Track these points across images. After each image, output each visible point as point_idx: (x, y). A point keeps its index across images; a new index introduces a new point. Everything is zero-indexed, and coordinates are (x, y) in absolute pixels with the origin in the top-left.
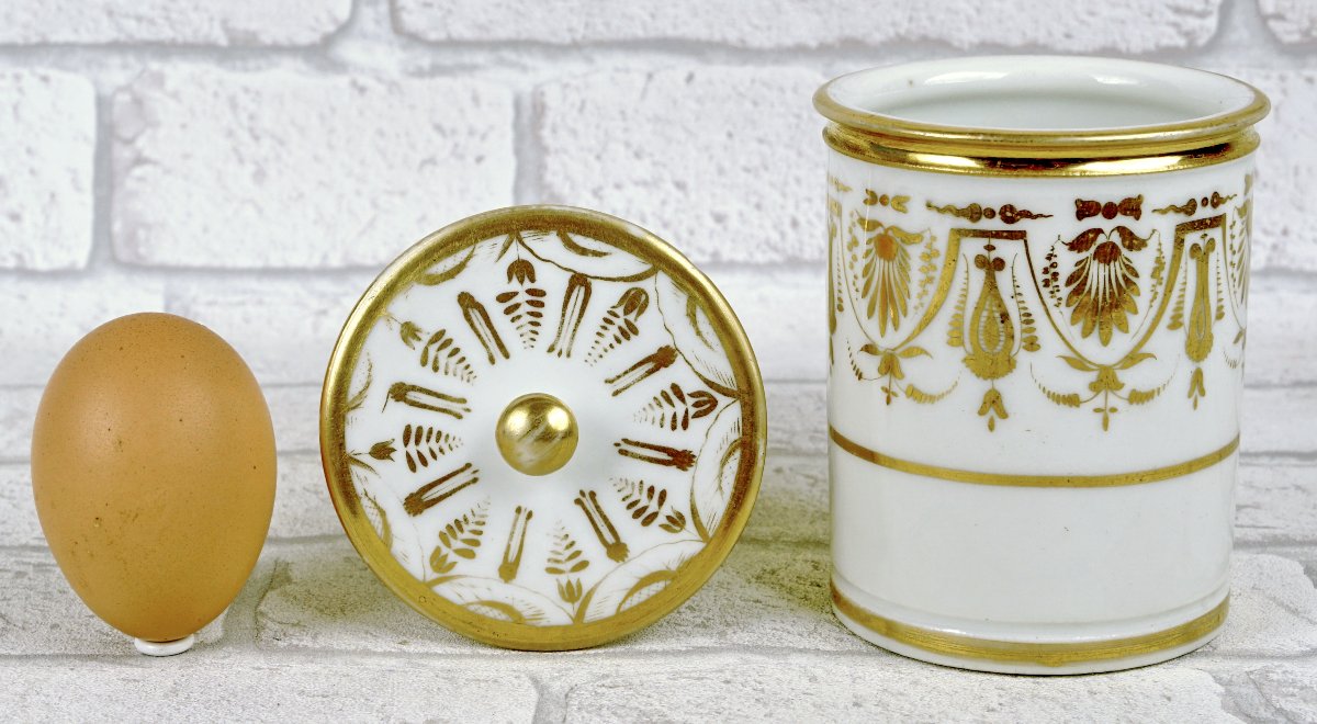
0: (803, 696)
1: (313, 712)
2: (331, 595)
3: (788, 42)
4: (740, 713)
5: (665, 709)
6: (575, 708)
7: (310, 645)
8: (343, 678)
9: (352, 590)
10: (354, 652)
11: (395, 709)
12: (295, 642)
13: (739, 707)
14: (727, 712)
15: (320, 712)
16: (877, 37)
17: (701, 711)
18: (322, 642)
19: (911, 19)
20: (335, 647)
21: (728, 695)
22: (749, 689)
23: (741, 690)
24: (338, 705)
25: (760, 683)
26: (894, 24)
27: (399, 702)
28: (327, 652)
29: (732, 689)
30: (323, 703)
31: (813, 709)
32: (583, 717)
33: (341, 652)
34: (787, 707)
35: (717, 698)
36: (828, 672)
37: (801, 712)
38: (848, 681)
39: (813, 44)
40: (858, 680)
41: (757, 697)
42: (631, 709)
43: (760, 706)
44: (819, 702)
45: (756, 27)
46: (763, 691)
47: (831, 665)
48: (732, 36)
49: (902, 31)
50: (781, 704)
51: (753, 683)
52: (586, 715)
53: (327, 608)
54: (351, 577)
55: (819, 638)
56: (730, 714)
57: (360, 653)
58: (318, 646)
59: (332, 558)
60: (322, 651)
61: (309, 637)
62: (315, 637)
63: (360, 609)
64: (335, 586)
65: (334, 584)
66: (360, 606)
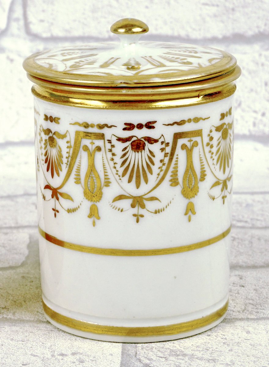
0: (245, 341)
1: (19, 348)
2: (18, 294)
3: (209, 35)
4: (217, 349)
5: (182, 349)
6: (140, 348)
7: (13, 318)
8: (31, 333)
9: (28, 292)
11: (57, 348)
12: (5, 316)
13: (217, 346)
14: (211, 349)
15: (22, 348)
16: (250, 33)
17: (199, 349)
18: (17, 316)
19: (266, 25)
20: (24, 318)
21: (210, 342)
22: (219, 338)
23: (216, 339)
24: (30, 345)
25: (224, 335)
26: (258, 27)
27: (58, 344)
28: (21, 321)
29: (211, 338)
30: (23, 344)
31: (250, 347)
32: (145, 352)
33: (28, 321)
34: (238, 346)
35: (205, 343)
36: (255, 329)
37: (245, 348)
38: (264, 332)
39: (220, 36)
41: (224, 342)
42: (166, 349)
43: (226, 346)
44: (253, 343)
45: (194, 29)
46: (226, 339)
47: (255, 325)
48: (183, 33)
49: (262, 30)
50: (235, 345)
51: (221, 336)
52: (145, 351)
53: (17, 300)
54: (26, 285)
55: (248, 313)
56: (213, 350)
57: (36, 321)
58: (16, 318)
59: (16, 277)
60: (18, 320)
61: (11, 314)
62: (14, 314)
63: (32, 301)
64: (19, 290)
65: (19, 289)
66: (32, 300)
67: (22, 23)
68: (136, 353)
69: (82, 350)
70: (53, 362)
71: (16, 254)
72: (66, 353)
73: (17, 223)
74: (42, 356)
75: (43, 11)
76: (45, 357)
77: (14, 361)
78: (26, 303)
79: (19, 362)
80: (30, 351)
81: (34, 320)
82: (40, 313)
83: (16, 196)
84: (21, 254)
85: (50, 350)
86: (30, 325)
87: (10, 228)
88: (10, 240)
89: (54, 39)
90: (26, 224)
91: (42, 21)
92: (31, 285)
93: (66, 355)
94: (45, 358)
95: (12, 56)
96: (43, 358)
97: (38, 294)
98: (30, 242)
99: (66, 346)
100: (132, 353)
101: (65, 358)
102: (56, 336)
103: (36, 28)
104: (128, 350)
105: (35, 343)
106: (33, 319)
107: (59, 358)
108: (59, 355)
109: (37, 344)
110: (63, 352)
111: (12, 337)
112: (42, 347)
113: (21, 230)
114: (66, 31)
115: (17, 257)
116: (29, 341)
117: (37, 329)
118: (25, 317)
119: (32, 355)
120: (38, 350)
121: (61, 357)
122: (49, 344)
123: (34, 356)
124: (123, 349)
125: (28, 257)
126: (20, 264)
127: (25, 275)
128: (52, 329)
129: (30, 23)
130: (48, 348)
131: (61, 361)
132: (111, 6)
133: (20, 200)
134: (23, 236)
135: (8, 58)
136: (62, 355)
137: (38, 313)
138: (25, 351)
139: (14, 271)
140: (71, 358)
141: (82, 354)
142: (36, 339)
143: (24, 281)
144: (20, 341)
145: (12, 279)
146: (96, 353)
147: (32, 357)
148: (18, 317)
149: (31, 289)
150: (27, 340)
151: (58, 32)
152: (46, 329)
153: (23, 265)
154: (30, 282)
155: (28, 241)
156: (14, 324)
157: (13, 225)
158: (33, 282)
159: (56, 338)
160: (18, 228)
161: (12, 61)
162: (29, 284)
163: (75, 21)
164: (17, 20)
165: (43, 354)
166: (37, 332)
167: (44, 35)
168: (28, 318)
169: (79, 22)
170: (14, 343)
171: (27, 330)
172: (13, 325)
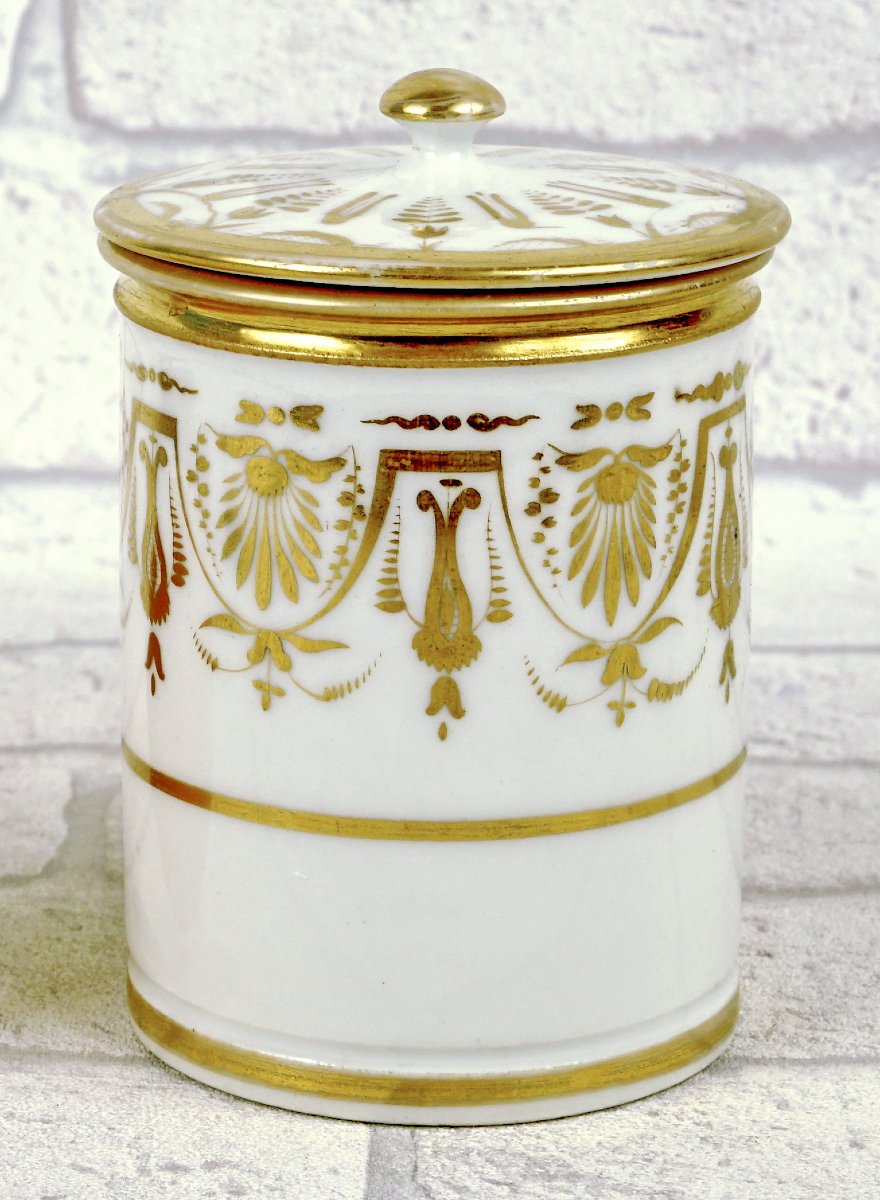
0: (771, 1133)
1: (32, 1145)
2: (31, 967)
3: (669, 132)
4: (680, 1160)
5: (566, 1157)
6: (429, 1152)
7: (13, 1043)
8: (71, 1096)
9: (63, 961)
10: (80, 1056)
11: (155, 1144)
13: (678, 1150)
14: (660, 1159)
15: (42, 1144)
16: (804, 127)
17: (621, 1157)
18: (29, 1039)
19: (855, 100)
20: (51, 1047)
21: (657, 1133)
22: (688, 1122)
23: (677, 1126)
24: (68, 1135)
25: (703, 1113)
26: (830, 107)
27: (160, 1133)
28: (39, 1055)
29: (662, 1123)
30: (44, 1131)
31: (789, 1152)
32: (443, 1165)
33: (64, 1056)
34: (750, 1149)
35: (642, 1137)
36: (804, 1093)
37: (772, 1156)
38: (836, 1106)
39: (706, 136)
40: (851, 1105)
41: (702, 1135)
42: (514, 1155)
43: (709, 1148)
44: (797, 1141)
45: (621, 111)
46: (709, 1125)
47: (806, 1081)
48: (584, 124)
49: (842, 117)
50: (739, 1145)
51: (694, 1115)
52: (445, 1160)
53: (29, 987)
54: (59, 940)
55: (782, 1040)
56: (665, 1162)
57: (90, 1056)
58: (23, 1046)
59: (26, 911)
60: (31, 1053)
61: (8, 1033)
62: (18, 1031)
63: (78, 990)
64: (36, 954)
65: (35, 950)
66: (78, 986)
67: (58, 80)
68: (416, 1167)
69: (238, 1153)
70: (143, 1193)
71: (28, 834)
72: (185, 1163)
73: (32, 735)
74: (106, 1173)
75: (130, 43)
76: (118, 1173)
77: (15, 1185)
78: (58, 998)
79: (33, 1190)
80: (69, 1154)
81: (82, 1053)
82: (103, 1029)
83: (31, 647)
84: (42, 835)
85: (134, 1151)
86: (71, 1070)
87: (11, 750)
88: (10, 791)
89: (163, 135)
90: (64, 738)
91: (124, 76)
92: (74, 941)
93: (186, 1170)
94: (116, 1177)
95: (25, 189)
96: (109, 1178)
97: (99, 967)
98: (75, 798)
99: (187, 1138)
100: (402, 1166)
101: (183, 1180)
102: (155, 1106)
103: (104, 98)
104: (390, 1159)
105: (85, 1127)
106: (78, 1049)
107: (162, 1178)
108: (162, 1169)
109: (90, 1131)
110: (175, 1159)
111: (10, 1109)
112: (108, 1140)
113: (43, 758)
114: (204, 109)
115: (30, 845)
116: (65, 1119)
117: (91, 1082)
118: (53, 1043)
119: (74, 1166)
120: (96, 1151)
121: (168, 1176)
122: (131, 1132)
123: (83, 1170)
124: (374, 1153)
125: (65, 848)
126: (39, 870)
127: (55, 906)
128: (142, 1083)
129: (87, 81)
130: (129, 1146)
131: (169, 1188)
132: (350, 30)
133: (42, 659)
134: (52, 778)
135: (11, 195)
136: (174, 1168)
137: (98, 1030)
138: (53, 1153)
139: (21, 891)
140: (200, 1180)
141: (236, 1166)
142: (87, 1116)
143: (54, 925)
144: (35, 1121)
145: (13, 916)
146: (285, 1164)
147: (76, 1173)
148: (32, 1043)
149: (75, 951)
150: (59, 1119)
151: (174, 113)
152: (121, 1083)
153: (50, 870)
154: (72, 929)
155: (66, 794)
156: (16, 1064)
157: (19, 742)
158: (80, 928)
159: (156, 1114)
160: (34, 750)
161: (23, 204)
162: (67, 935)
163: (231, 77)
164: (43, 71)
165: (112, 1163)
166: (92, 1090)
167: (132, 122)
168: (62, 1044)
169: (247, 80)
170: (16, 1128)
171: (58, 1085)
172: (13, 1070)
